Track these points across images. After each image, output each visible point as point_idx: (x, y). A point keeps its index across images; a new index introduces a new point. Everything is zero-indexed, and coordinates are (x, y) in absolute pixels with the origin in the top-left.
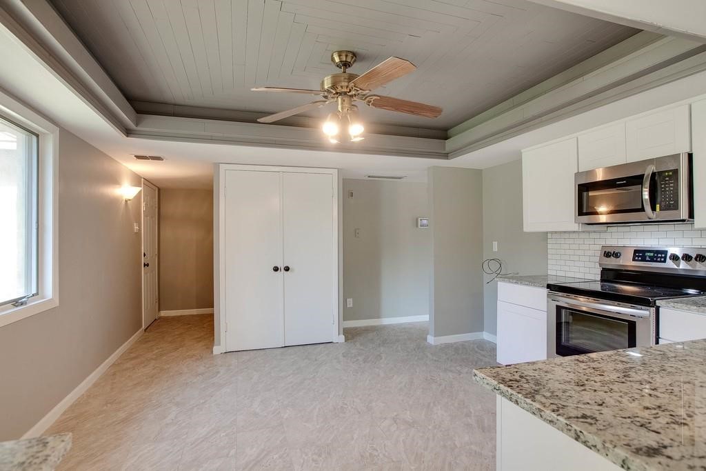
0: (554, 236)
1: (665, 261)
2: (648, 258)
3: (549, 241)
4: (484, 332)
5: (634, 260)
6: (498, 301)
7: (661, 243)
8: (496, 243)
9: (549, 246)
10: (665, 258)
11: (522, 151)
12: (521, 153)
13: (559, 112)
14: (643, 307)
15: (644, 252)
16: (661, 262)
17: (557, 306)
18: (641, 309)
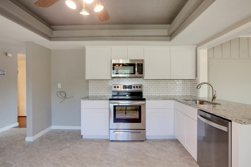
0: (92, 81)
1: (132, 88)
2: (127, 88)
3: (89, 83)
4: (52, 126)
5: (123, 88)
6: (81, 109)
7: (124, 83)
8: (60, 84)
9: (89, 85)
10: (132, 87)
11: (85, 46)
12: (85, 48)
13: (121, 38)
14: (142, 101)
15: (126, 86)
16: (131, 88)
17: (114, 106)
18: (142, 102)
